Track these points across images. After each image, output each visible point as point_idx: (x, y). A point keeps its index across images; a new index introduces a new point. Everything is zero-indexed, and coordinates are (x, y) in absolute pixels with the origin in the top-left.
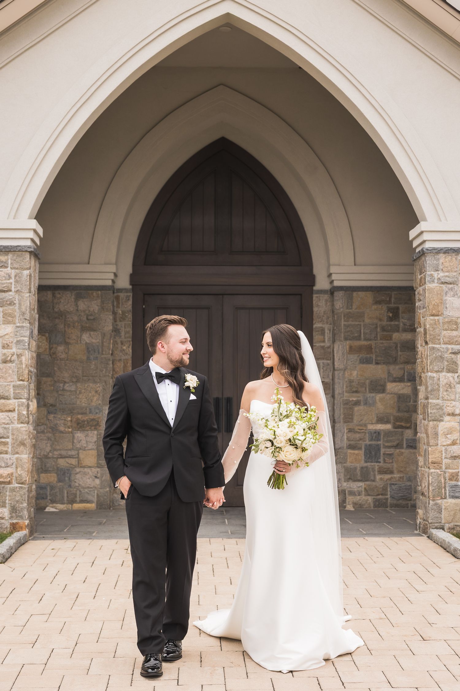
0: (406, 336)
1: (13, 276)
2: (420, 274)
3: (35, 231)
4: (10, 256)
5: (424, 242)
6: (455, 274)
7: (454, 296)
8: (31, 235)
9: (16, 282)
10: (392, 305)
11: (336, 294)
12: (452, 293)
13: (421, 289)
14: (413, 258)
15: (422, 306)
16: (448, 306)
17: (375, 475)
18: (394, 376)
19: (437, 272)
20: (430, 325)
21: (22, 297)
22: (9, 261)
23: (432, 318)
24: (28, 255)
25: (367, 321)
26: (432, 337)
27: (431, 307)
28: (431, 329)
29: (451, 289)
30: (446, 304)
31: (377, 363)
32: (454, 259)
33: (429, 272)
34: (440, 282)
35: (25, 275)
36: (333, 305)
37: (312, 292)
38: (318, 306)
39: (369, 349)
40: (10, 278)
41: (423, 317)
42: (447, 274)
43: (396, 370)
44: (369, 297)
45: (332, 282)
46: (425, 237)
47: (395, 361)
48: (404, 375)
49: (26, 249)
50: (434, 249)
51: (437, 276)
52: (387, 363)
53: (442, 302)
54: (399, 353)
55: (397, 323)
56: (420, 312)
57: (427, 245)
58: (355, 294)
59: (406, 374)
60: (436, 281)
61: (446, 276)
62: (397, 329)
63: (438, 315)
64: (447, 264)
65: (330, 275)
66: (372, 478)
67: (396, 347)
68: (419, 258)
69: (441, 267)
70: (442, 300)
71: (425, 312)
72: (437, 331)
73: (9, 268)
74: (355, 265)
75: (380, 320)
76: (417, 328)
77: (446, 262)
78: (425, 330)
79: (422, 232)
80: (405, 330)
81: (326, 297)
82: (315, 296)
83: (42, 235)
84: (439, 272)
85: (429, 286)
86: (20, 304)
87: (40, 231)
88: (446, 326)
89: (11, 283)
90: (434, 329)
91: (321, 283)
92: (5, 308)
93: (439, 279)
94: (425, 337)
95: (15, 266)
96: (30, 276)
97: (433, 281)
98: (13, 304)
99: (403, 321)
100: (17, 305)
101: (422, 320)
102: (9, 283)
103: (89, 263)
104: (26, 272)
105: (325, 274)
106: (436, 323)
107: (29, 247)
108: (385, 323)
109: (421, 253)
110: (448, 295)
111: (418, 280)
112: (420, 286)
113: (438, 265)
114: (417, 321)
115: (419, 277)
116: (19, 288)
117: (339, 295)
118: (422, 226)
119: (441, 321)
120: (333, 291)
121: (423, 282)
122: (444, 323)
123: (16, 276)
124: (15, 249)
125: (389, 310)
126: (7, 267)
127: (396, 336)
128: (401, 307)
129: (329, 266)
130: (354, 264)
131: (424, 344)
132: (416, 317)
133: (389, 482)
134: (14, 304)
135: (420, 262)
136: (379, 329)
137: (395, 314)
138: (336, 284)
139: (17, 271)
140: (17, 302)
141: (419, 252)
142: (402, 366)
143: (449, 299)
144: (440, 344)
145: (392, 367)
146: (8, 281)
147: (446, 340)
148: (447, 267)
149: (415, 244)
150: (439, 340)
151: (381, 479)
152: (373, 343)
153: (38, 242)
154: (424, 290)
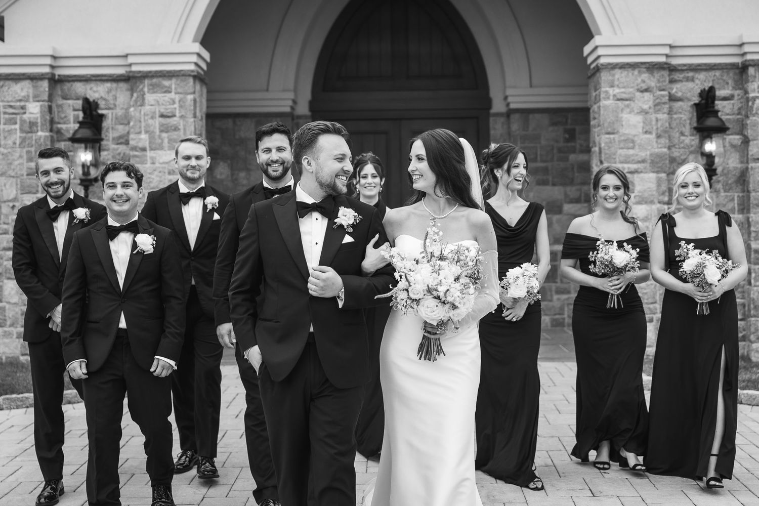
0: (582, 157)
1: (177, 101)
2: (595, 91)
3: (199, 55)
4: (174, 80)
5: (599, 57)
6: (631, 90)
7: (630, 113)
8: (194, 59)
9: (181, 107)
10: (569, 127)
11: (512, 116)
12: (628, 110)
13: (595, 107)
14: (588, 74)
15: (597, 124)
16: (624, 123)
17: (552, 296)
18: (571, 197)
19: (612, 89)
20: (606, 143)
21: (187, 122)
22: (173, 86)
23: (607, 136)
24: (191, 80)
25: (543, 142)
26: (607, 156)
27: (606, 125)
28: (606, 148)
29: (628, 106)
30: (622, 121)
31: (554, 185)
32: (630, 74)
33: (604, 88)
34: (615, 98)
35: (189, 100)
36: (509, 128)
37: (488, 115)
38: (495, 129)
39: (546, 170)
40: (174, 103)
41: (598, 136)
42: (623, 90)
43: (572, 191)
44: (545, 119)
45: (508, 105)
46: (600, 52)
47: (572, 182)
48: (580, 196)
49: (189, 73)
50: (609, 64)
51: (613, 92)
52: (564, 184)
53: (618, 120)
54: (576, 174)
55: (573, 144)
56: (595, 131)
57: (602, 61)
58: (531, 116)
59: (583, 195)
60: (611, 98)
61: (622, 93)
62: (573, 151)
63: (613, 133)
64: (623, 80)
65: (506, 98)
66: (549, 298)
67: (573, 168)
68: (594, 74)
69: (616, 83)
70: (617, 117)
71: (599, 130)
72: (613, 150)
73: (173, 93)
74: (531, 86)
75: (557, 141)
76: (592, 147)
77: (622, 77)
78: (600, 149)
79: (596, 48)
80: (582, 152)
81: (502, 120)
82: (491, 119)
83: (208, 59)
84: (615, 88)
85: (604, 103)
86: (185, 129)
87: (207, 55)
88: (622, 145)
89: (175, 109)
90: (609, 147)
91: (498, 106)
92: (170, 134)
93: (614, 96)
94: (600, 156)
95: (179, 90)
96: (195, 101)
97: (608, 98)
98: (177, 129)
99: (578, 143)
100: (182, 130)
101: (597, 139)
102: (173, 108)
103: (267, 90)
104: (190, 97)
105: (501, 97)
106: (611, 142)
107: (193, 71)
108: (561, 144)
109: (596, 69)
110: (625, 112)
111: (593, 98)
112: (595, 103)
113: (613, 81)
114: (591, 140)
115: (594, 94)
116: (183, 113)
117: (515, 117)
118: (597, 40)
119: (617, 140)
120: (510, 113)
121: (597, 100)
122: (620, 142)
123: (180, 101)
124: (178, 74)
125: (566, 131)
126: (170, 92)
127: (572, 157)
128: (578, 128)
129: (505, 88)
130: (529, 86)
131: (599, 164)
132: (591, 136)
133: (566, 302)
134: (179, 129)
135: (595, 79)
136: (555, 151)
137: (571, 135)
138: (512, 106)
139: (181, 96)
140: (181, 127)
141: (594, 68)
142: (578, 187)
143: (625, 116)
144: (615, 163)
145: (568, 189)
146: (172, 106)
147: (622, 159)
148: (623, 83)
149: (589, 60)
150: (615, 159)
151: (559, 299)
152: (549, 165)
153: (204, 67)
154: (599, 107)
